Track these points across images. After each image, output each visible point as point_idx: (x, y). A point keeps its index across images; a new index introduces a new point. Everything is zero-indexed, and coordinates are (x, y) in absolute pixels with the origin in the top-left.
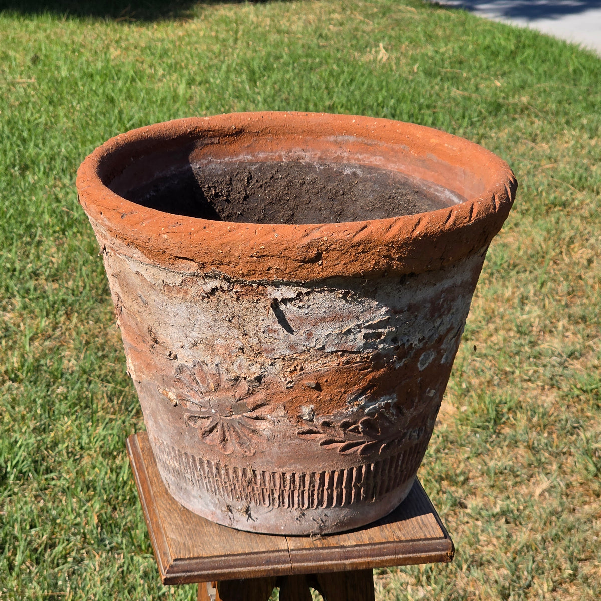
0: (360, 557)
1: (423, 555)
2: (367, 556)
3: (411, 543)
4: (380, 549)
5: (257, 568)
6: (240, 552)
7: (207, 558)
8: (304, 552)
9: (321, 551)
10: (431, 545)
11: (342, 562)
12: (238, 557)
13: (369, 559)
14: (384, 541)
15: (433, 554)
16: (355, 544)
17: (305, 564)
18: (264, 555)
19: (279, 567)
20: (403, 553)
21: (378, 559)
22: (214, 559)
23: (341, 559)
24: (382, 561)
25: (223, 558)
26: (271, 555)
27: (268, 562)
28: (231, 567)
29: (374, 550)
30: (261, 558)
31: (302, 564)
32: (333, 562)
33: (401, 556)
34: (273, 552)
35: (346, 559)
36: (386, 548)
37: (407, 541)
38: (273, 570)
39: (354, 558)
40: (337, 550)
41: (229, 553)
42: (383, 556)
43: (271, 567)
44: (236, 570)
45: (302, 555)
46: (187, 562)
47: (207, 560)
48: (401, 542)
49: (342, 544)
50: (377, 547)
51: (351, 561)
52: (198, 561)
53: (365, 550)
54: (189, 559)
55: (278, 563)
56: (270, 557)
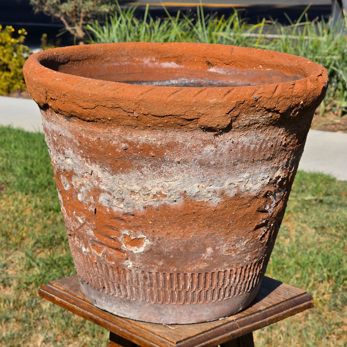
0: (272, 315)
1: (302, 305)
2: (275, 313)
3: (292, 300)
4: (279, 307)
5: (223, 336)
6: (210, 328)
7: (194, 336)
8: (242, 319)
9: (250, 316)
10: (302, 298)
11: (264, 320)
12: (210, 332)
13: (277, 315)
14: (279, 302)
15: (306, 303)
16: (265, 307)
17: (247, 327)
18: (222, 327)
19: (234, 332)
20: (292, 307)
21: (281, 314)
22: (197, 337)
23: (263, 319)
24: (284, 315)
25: (202, 335)
26: (226, 326)
27: (228, 330)
28: (209, 339)
29: (276, 309)
30: (222, 329)
31: (245, 327)
32: (260, 322)
33: (291, 309)
34: (227, 323)
35: (265, 318)
36: (282, 306)
37: (290, 299)
38: (232, 335)
39: (269, 317)
40: (258, 314)
41: (204, 330)
42: (282, 311)
43: (230, 334)
44: (212, 340)
45: (243, 321)
46: (184, 342)
47: (194, 338)
48: (287, 300)
49: (259, 309)
50: (277, 306)
51: (268, 319)
52: (189, 340)
53: (272, 310)
54: (184, 340)
55: (232, 330)
56: (227, 327)
